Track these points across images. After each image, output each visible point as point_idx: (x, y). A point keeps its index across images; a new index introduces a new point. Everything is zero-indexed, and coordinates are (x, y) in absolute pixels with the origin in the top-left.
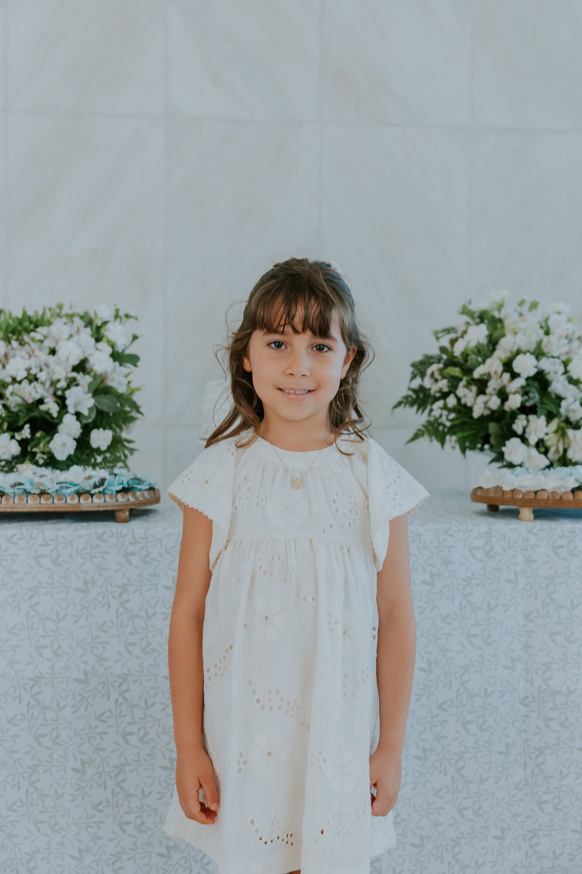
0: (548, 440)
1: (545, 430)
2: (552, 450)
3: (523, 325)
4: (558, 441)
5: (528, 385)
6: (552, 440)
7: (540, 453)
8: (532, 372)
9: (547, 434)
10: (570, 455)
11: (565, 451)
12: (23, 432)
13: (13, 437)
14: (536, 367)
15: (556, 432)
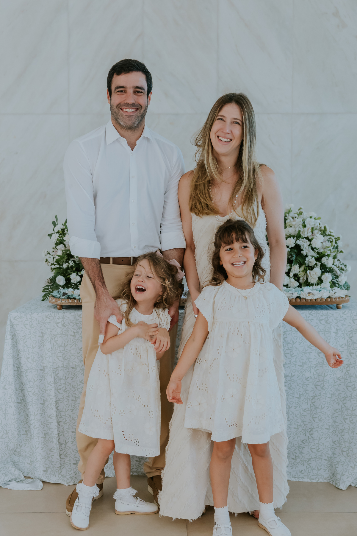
0: (299, 275)
1: (299, 270)
2: (301, 279)
3: (294, 223)
4: (304, 275)
5: (291, 251)
6: (301, 275)
7: (296, 280)
8: (293, 245)
9: (299, 272)
10: (309, 281)
11: (307, 279)
12: (81, 272)
13: (77, 274)
14: (295, 243)
15: (303, 271)
